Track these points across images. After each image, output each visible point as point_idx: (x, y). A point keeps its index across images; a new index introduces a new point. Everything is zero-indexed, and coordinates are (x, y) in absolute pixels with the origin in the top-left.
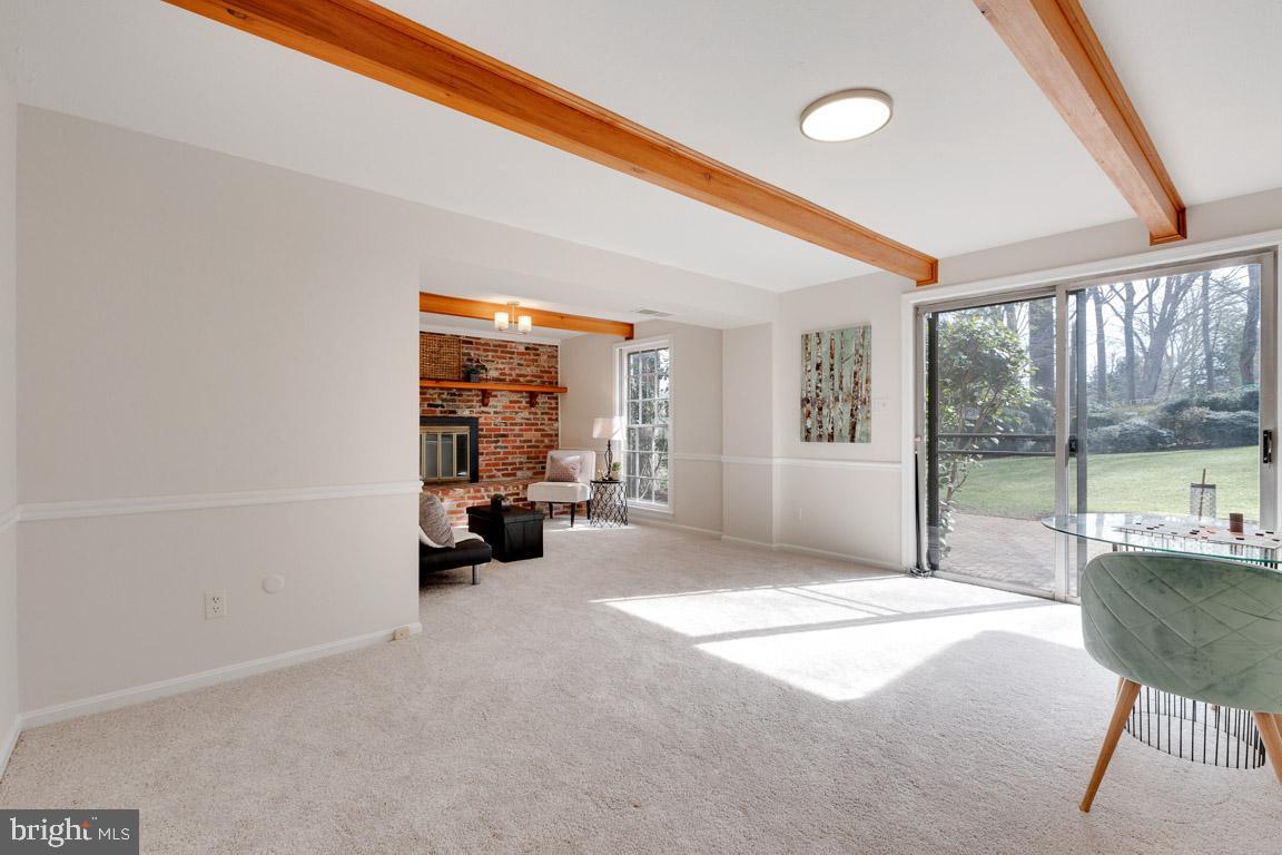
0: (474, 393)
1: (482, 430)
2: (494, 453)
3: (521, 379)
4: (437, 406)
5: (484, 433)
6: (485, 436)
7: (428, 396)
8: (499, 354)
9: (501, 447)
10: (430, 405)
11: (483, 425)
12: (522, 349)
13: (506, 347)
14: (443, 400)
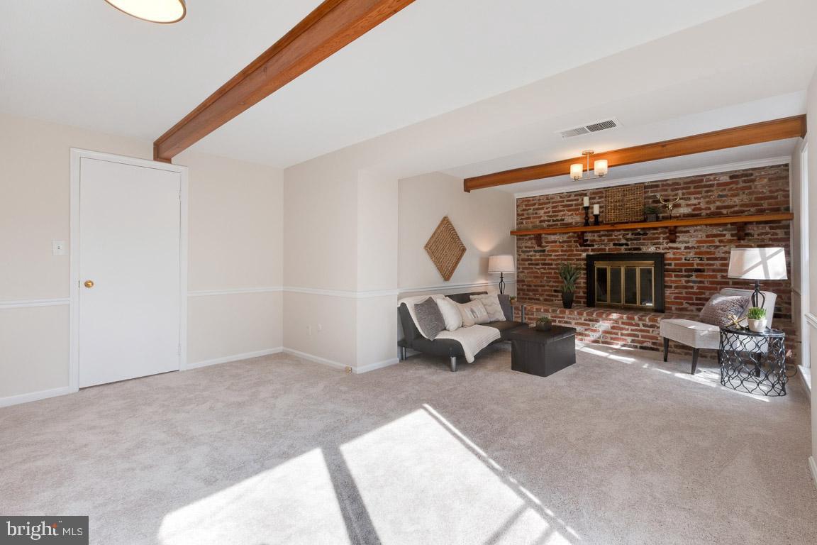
0: (660, 230)
1: (670, 264)
2: (686, 287)
3: (724, 211)
4: (622, 245)
5: (673, 267)
6: (674, 271)
7: (614, 237)
8: (692, 190)
9: (694, 282)
10: (614, 244)
11: (670, 259)
12: (725, 179)
13: (702, 181)
14: (627, 240)
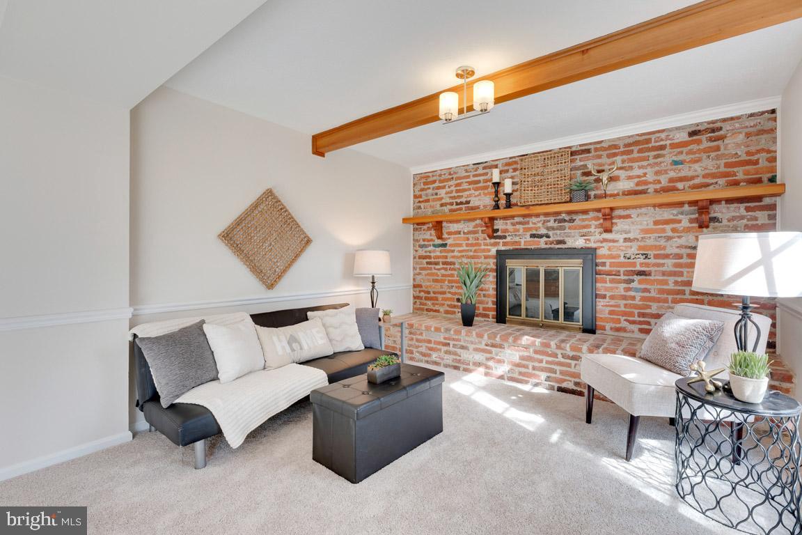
0: (592, 214)
1: (604, 264)
2: (624, 298)
3: (680, 185)
4: (541, 236)
5: (607, 268)
6: (609, 274)
7: (531, 225)
8: (635, 155)
9: (637, 290)
10: (533, 236)
11: (604, 256)
12: (683, 136)
13: (648, 141)
14: (548, 229)
